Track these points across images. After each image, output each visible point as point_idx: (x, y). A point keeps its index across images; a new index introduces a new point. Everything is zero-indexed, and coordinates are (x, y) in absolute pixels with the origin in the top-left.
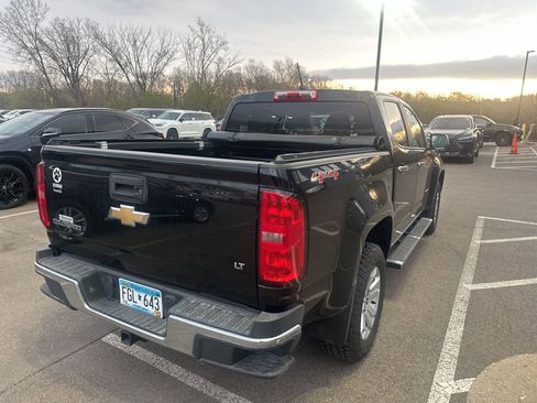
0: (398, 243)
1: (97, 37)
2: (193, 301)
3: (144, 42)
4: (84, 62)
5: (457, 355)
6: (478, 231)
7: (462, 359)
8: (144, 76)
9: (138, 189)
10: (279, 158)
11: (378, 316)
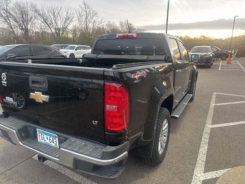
0: (176, 106)
1: (36, 11)
2: (73, 140)
3: (58, 13)
4: (30, 23)
5: (205, 160)
6: (213, 100)
7: (207, 162)
8: (59, 29)
9: (43, 84)
10: (114, 66)
11: (167, 143)
